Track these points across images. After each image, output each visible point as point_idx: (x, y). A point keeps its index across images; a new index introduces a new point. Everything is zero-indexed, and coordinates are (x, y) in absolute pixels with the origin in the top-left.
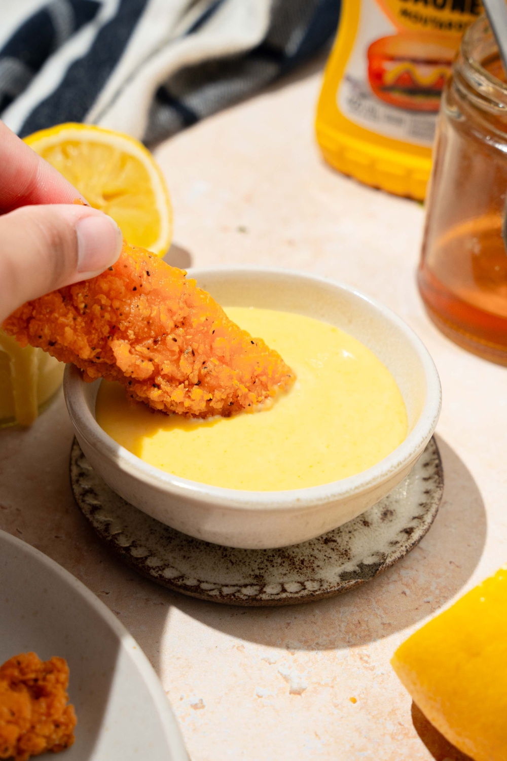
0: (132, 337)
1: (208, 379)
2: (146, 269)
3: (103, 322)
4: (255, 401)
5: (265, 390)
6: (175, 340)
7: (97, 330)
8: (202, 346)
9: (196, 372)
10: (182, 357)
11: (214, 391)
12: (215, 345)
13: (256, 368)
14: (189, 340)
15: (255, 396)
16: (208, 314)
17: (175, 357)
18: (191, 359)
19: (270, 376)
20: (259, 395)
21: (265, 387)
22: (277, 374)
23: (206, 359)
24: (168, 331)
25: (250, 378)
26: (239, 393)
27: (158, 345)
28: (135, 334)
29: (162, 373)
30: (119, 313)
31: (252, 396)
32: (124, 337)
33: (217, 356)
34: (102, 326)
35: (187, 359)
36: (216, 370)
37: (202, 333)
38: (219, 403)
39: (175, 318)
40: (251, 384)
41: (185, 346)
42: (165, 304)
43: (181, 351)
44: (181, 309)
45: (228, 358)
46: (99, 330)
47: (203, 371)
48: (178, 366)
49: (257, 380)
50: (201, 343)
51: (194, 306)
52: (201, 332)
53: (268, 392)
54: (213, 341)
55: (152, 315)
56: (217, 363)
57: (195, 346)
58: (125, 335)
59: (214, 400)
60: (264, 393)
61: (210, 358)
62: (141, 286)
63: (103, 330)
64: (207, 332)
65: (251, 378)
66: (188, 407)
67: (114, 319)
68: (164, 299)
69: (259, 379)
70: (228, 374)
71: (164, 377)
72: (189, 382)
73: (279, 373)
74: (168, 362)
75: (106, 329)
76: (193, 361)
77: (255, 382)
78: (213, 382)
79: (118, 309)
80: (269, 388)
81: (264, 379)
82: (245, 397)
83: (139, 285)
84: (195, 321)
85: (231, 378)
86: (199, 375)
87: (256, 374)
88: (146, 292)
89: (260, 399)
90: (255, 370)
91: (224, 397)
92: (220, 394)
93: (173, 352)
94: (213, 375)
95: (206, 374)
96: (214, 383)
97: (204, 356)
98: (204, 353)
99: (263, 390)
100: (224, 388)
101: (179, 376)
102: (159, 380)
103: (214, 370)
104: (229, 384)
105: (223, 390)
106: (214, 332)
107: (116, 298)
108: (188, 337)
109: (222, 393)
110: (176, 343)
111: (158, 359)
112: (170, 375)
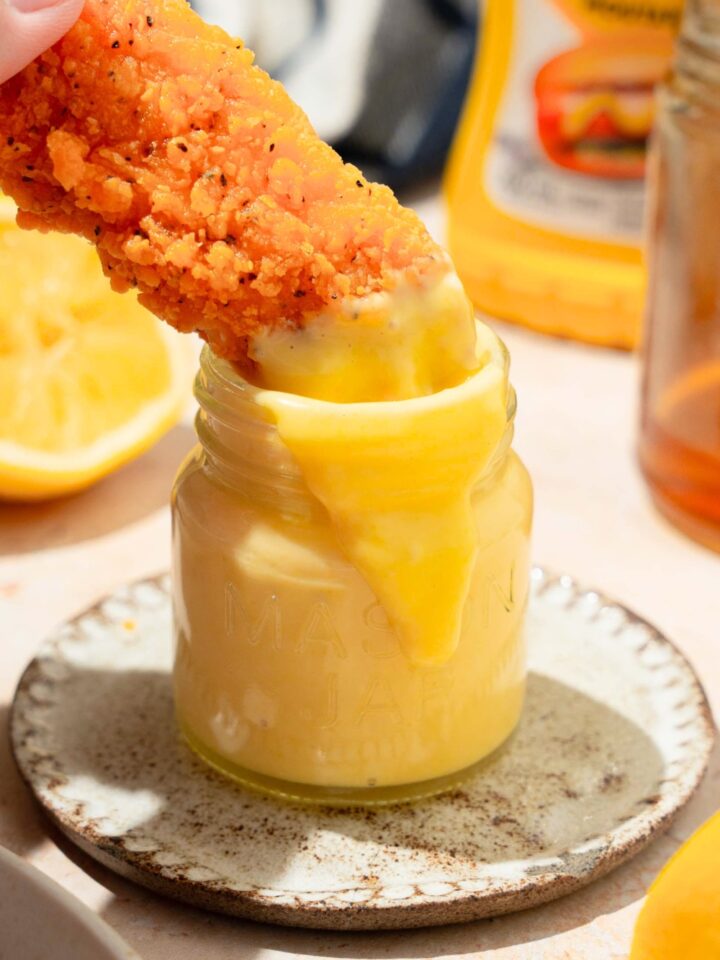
0: (94, 130)
1: (249, 232)
2: (148, 12)
3: (37, 93)
4: (347, 290)
5: (374, 277)
6: (183, 148)
7: (24, 107)
8: (244, 171)
9: (224, 215)
10: (197, 184)
11: (261, 259)
12: (272, 172)
13: (357, 228)
14: (219, 155)
15: (349, 282)
16: (268, 114)
17: (182, 182)
18: (217, 189)
19: (386, 250)
20: (358, 282)
21: (374, 268)
22: (404, 248)
23: (250, 195)
24: (174, 130)
25: (343, 245)
26: (314, 271)
27: (150, 156)
28: (101, 126)
29: (154, 209)
30: (72, 84)
31: (344, 280)
32: (79, 129)
33: (276, 193)
34: (35, 101)
35: (207, 188)
36: (267, 216)
37: (250, 148)
38: (271, 285)
39: (191, 110)
40: (343, 258)
41: (206, 165)
42: (176, 82)
43: (197, 174)
44: (208, 95)
45: (297, 200)
46: (28, 108)
47: (240, 216)
48: (188, 201)
49: (359, 255)
50: (244, 165)
51: (239, 97)
52: (246, 144)
53: (379, 280)
54: (270, 163)
55: (144, 97)
56: (273, 205)
57: (231, 168)
58: (82, 127)
59: (260, 276)
60: (371, 281)
61: (260, 194)
62: (131, 42)
63: (36, 108)
64: (260, 148)
65: (346, 247)
66: (200, 280)
67: (62, 93)
68: (176, 73)
69: (364, 254)
70: (293, 229)
71: (157, 217)
72: (207, 233)
73: (408, 247)
74: (167, 188)
75: (43, 111)
76: (219, 195)
77: (354, 258)
78: (260, 240)
79: (72, 75)
80: (382, 272)
81: (372, 252)
82: (328, 280)
83: (126, 40)
84: (234, 122)
85: (298, 237)
86: (231, 222)
87: (357, 241)
88: (140, 54)
89: (360, 290)
90: (356, 234)
91: (281, 273)
92: (272, 264)
93: (179, 173)
94: (259, 227)
95: (246, 223)
96: (262, 242)
97: (247, 189)
98: (247, 184)
99: (369, 276)
100: (281, 256)
101: (185, 216)
102: (147, 222)
103: (264, 216)
104: (292, 247)
105: (280, 259)
106: (272, 147)
107: (73, 56)
108: (217, 149)
109: (277, 265)
110: (186, 154)
111: (143, 177)
112: (168, 214)
